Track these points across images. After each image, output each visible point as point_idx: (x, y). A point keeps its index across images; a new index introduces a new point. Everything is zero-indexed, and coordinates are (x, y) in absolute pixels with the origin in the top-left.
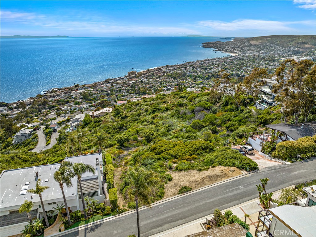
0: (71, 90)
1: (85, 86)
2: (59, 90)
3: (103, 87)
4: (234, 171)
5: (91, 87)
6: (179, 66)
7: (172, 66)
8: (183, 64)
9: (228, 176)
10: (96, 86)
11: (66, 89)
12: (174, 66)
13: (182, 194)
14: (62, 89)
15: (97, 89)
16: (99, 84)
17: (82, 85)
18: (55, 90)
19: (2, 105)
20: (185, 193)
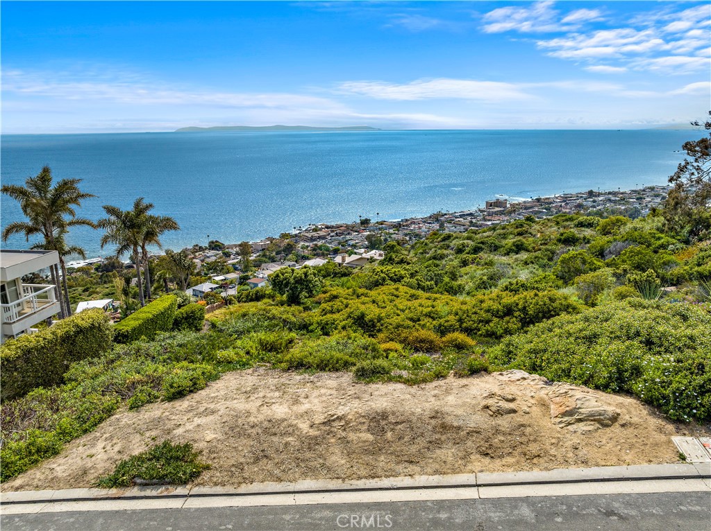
0: (350, 229)
1: (382, 224)
2: (327, 227)
3: (420, 228)
4: (606, 421)
5: (394, 226)
6: (622, 193)
7: (605, 194)
8: (635, 191)
9: (534, 448)
10: (407, 225)
11: (341, 226)
12: (610, 193)
13: (114, 492)
14: (333, 227)
15: (406, 231)
16: (414, 223)
17: (377, 223)
18: (320, 227)
19: (215, 246)
20: (135, 491)
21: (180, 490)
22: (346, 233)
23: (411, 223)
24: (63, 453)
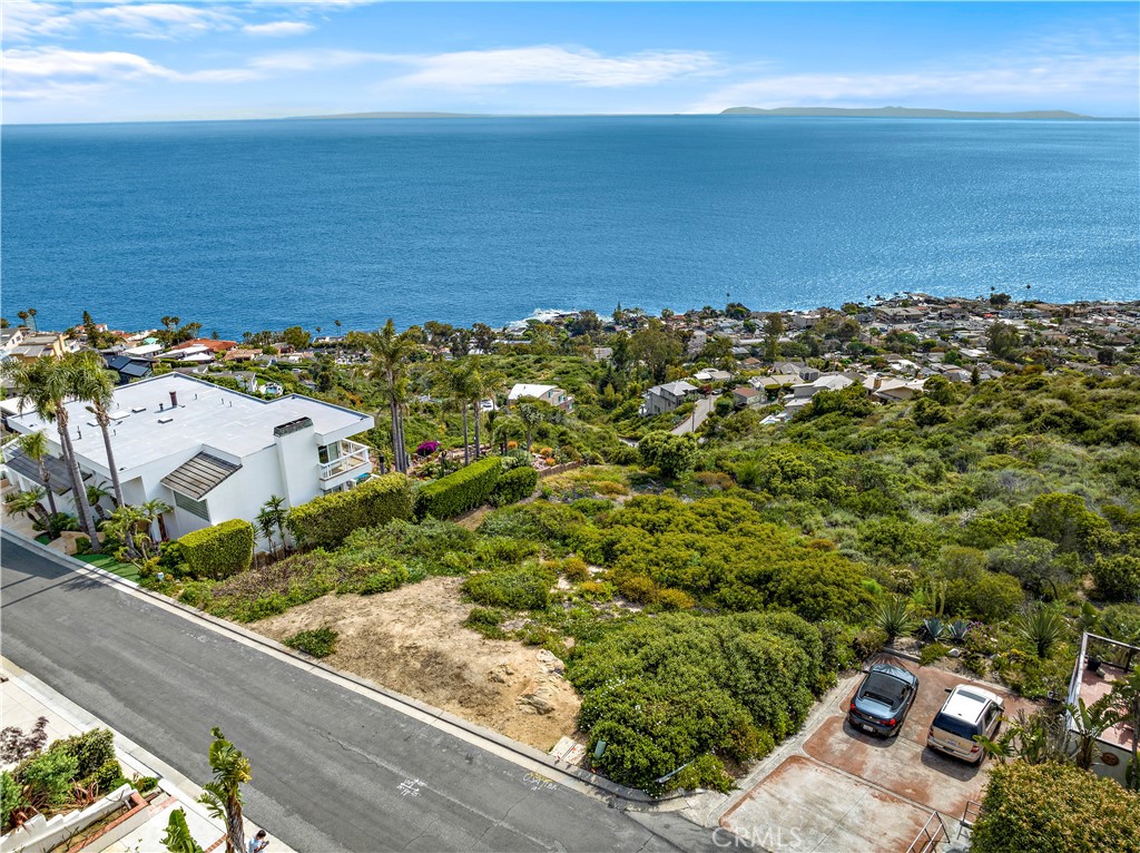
0: (968, 308)
1: (1032, 307)
2: (928, 301)
3: (1106, 323)
4: (542, 709)
5: (1055, 314)
9: (488, 709)
10: (1082, 315)
11: (954, 302)
13: (288, 649)
14: (938, 302)
15: (1074, 327)
16: (1100, 312)
17: (1024, 303)
18: (915, 298)
19: (735, 312)
20: (296, 653)
21: (315, 661)
22: (958, 315)
23: (1094, 311)
24: (284, 614)
